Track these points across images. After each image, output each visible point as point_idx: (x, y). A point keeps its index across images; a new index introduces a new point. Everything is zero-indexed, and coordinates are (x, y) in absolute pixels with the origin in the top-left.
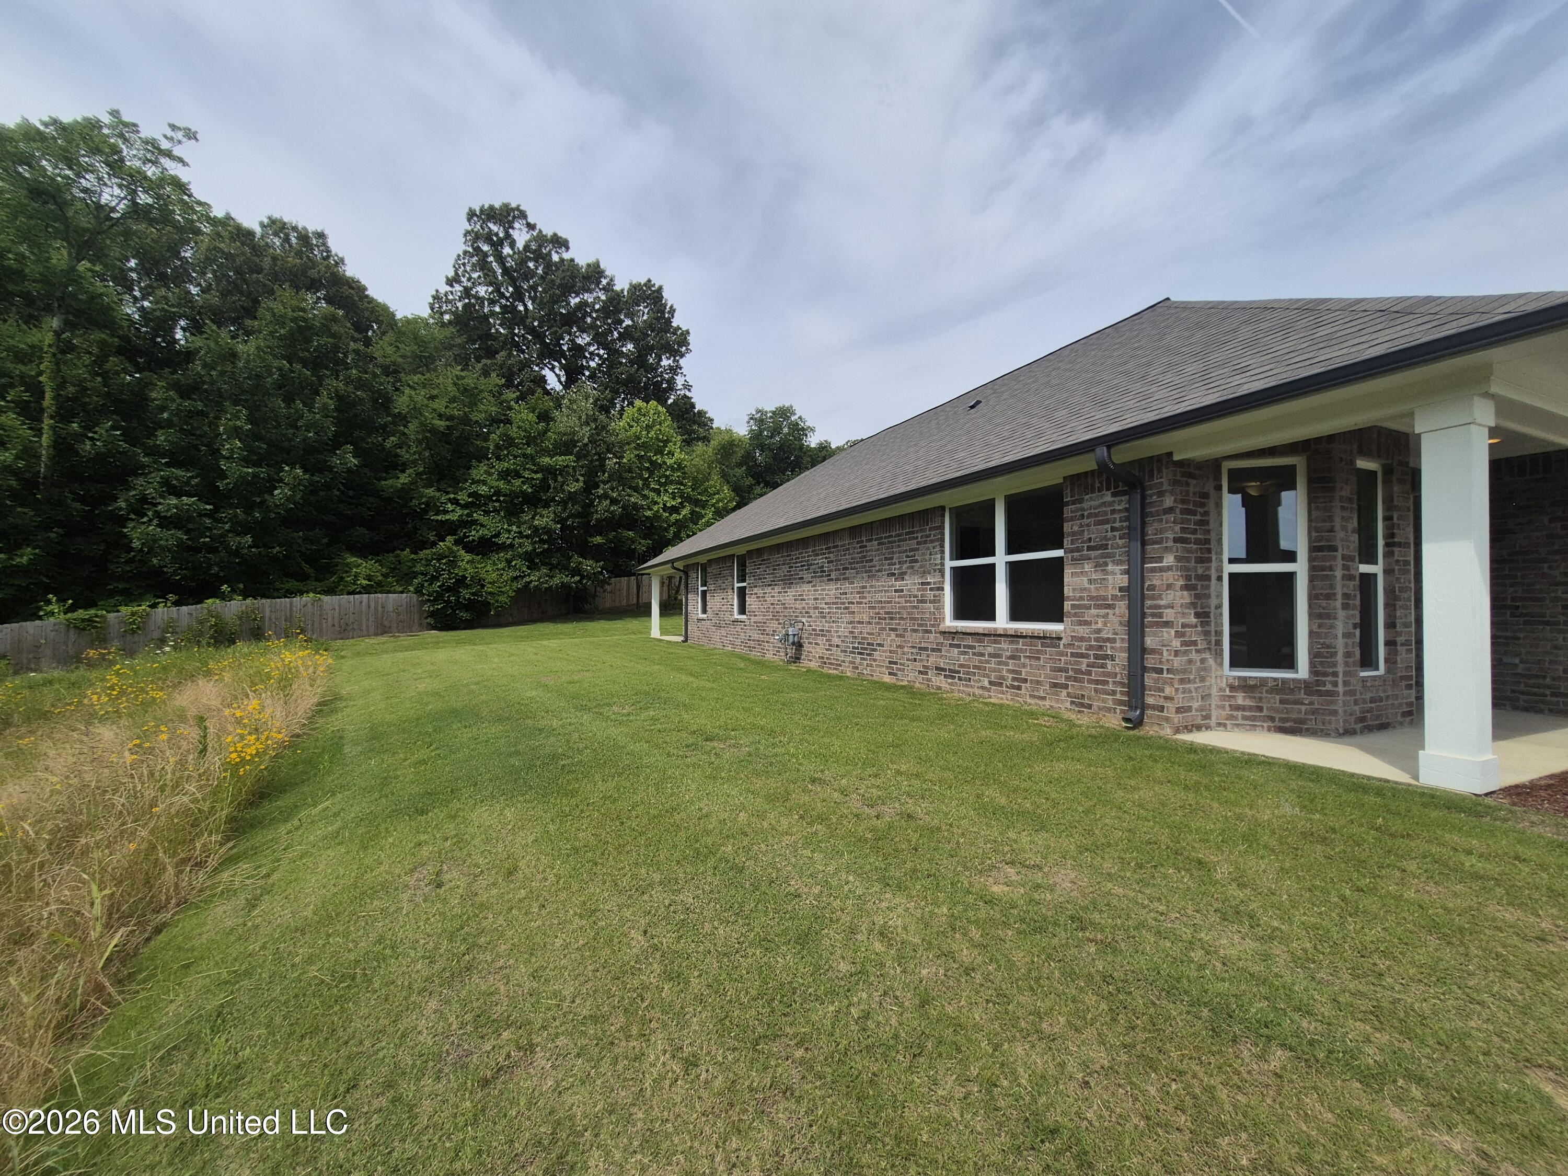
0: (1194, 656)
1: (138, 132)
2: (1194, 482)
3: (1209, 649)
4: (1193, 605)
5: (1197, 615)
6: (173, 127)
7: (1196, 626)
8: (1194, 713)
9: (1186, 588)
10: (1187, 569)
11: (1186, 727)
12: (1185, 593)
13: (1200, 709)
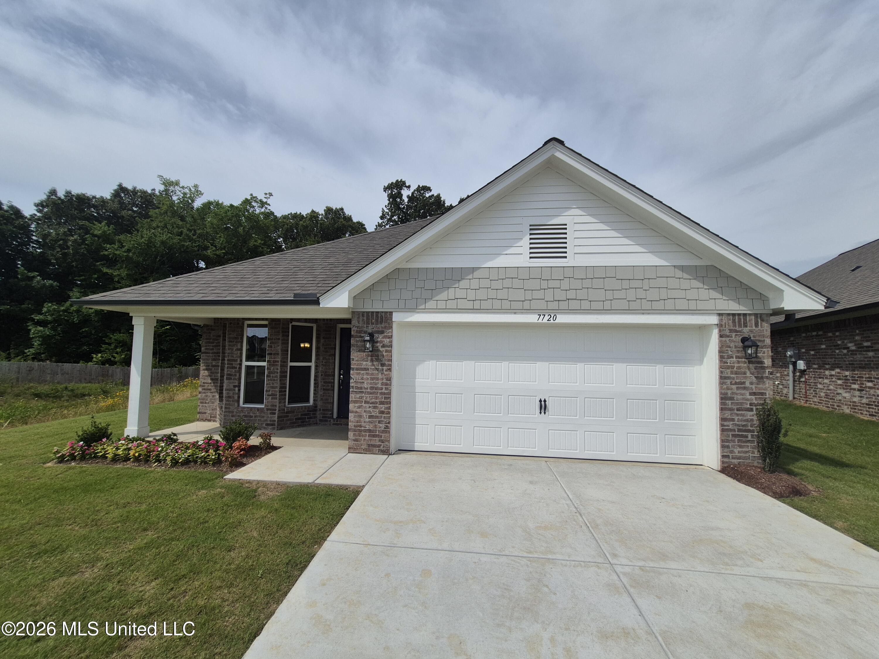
0: (209, 394)
1: (257, 199)
2: (213, 332)
3: (217, 392)
4: (210, 376)
5: (212, 379)
6: (266, 194)
7: (211, 383)
8: (207, 415)
9: (207, 369)
10: (207, 363)
11: (202, 419)
12: (206, 372)
13: (211, 414)
